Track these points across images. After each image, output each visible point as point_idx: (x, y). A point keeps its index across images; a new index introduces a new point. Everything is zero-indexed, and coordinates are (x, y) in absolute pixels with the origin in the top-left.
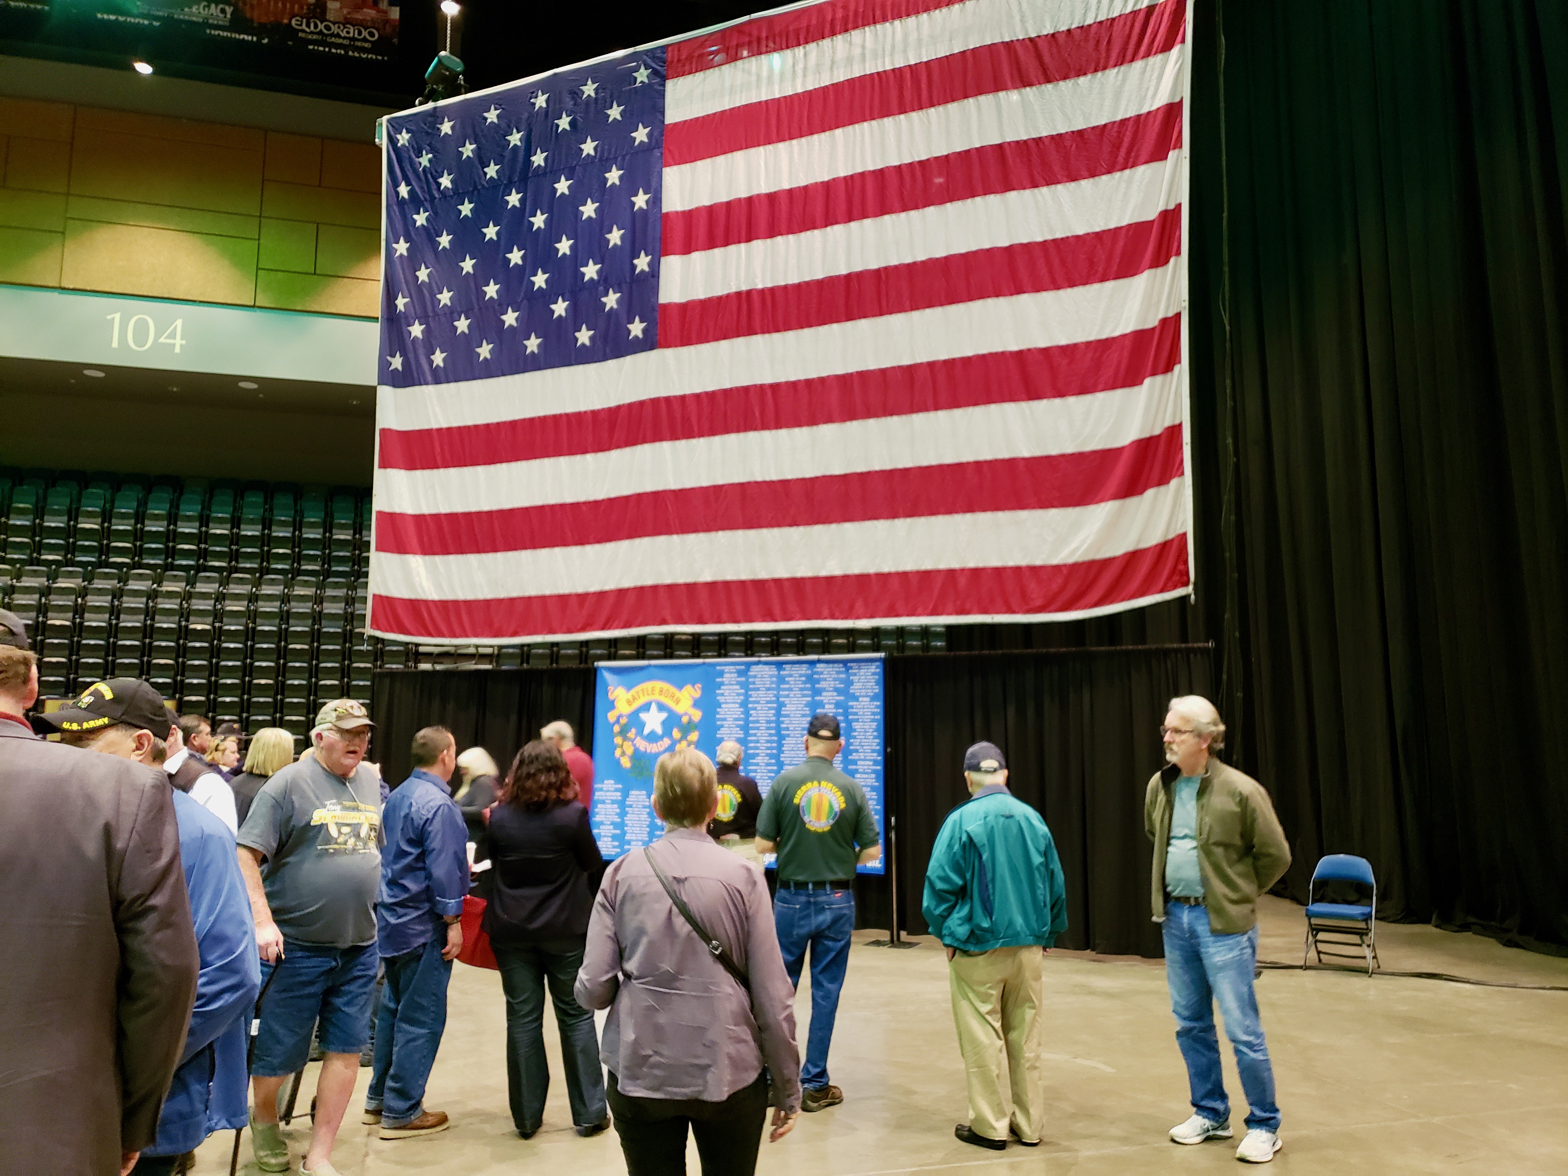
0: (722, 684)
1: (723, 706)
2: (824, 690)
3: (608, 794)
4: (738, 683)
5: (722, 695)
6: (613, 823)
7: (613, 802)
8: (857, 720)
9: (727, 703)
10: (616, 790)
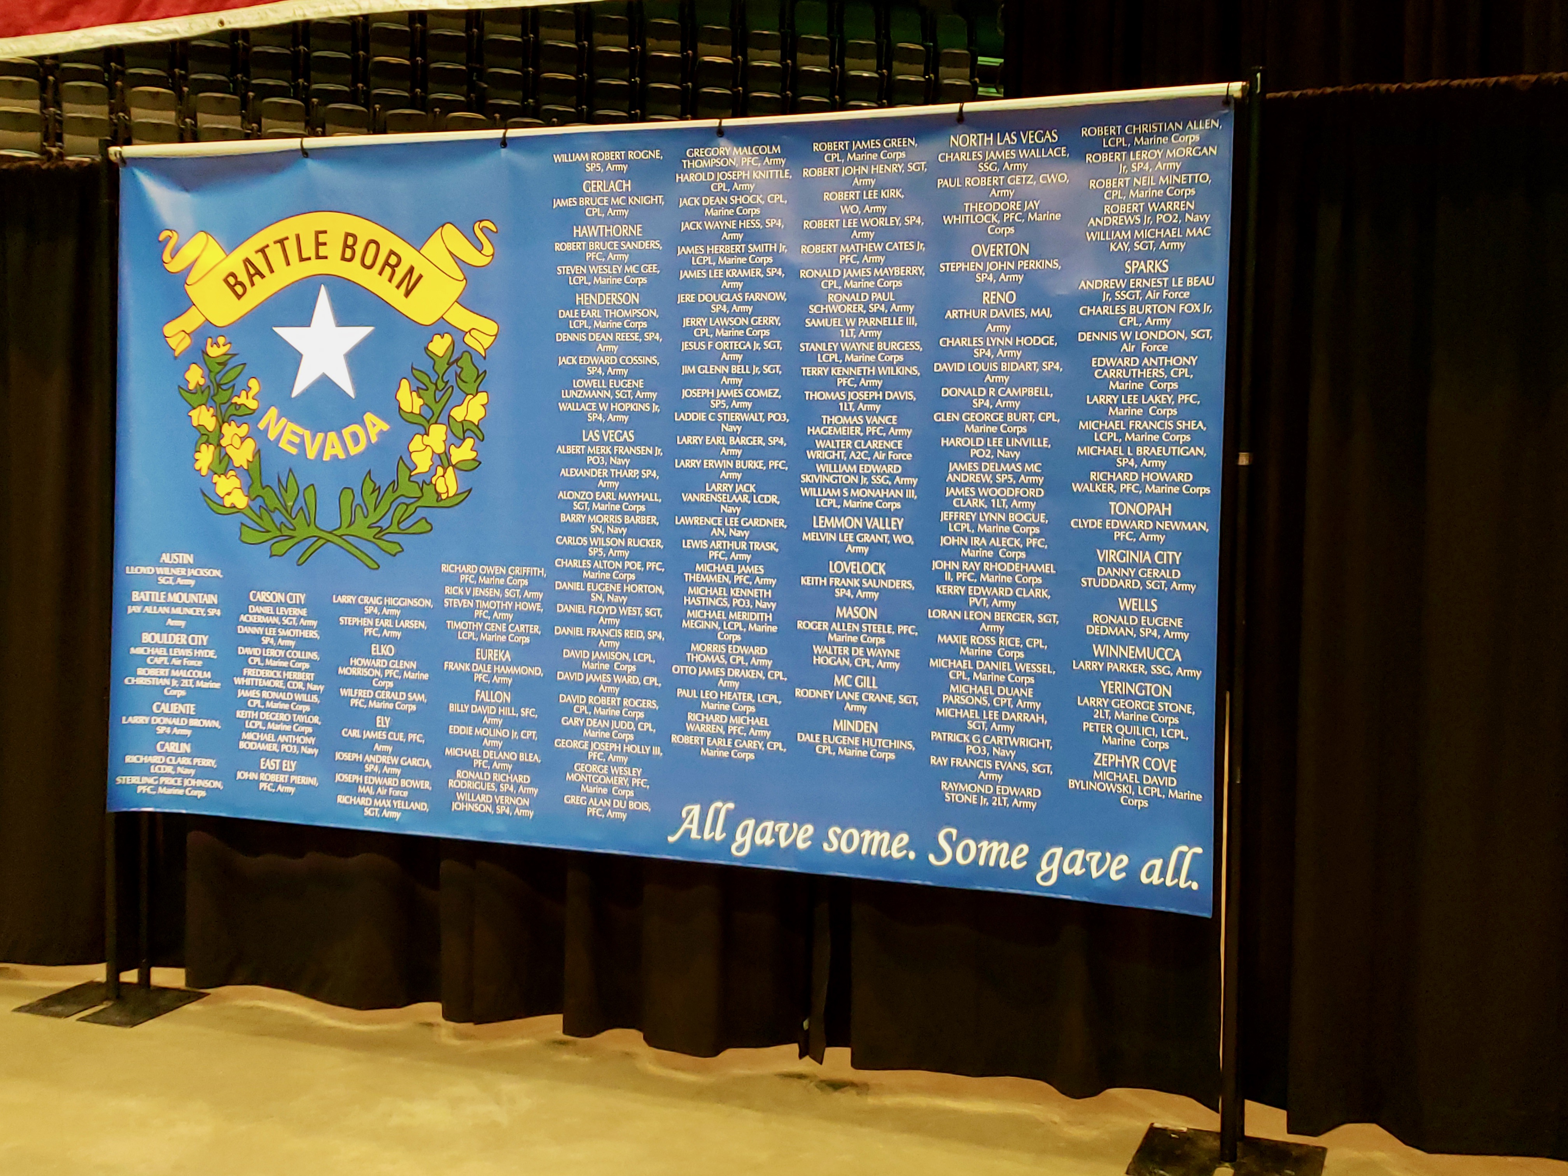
0: (577, 216)
1: (582, 299)
2: (981, 234)
3: (174, 598)
4: (636, 215)
5: (577, 258)
6: (194, 695)
7: (193, 625)
8: (1113, 349)
9: (595, 289)
10: (202, 586)
